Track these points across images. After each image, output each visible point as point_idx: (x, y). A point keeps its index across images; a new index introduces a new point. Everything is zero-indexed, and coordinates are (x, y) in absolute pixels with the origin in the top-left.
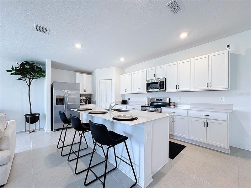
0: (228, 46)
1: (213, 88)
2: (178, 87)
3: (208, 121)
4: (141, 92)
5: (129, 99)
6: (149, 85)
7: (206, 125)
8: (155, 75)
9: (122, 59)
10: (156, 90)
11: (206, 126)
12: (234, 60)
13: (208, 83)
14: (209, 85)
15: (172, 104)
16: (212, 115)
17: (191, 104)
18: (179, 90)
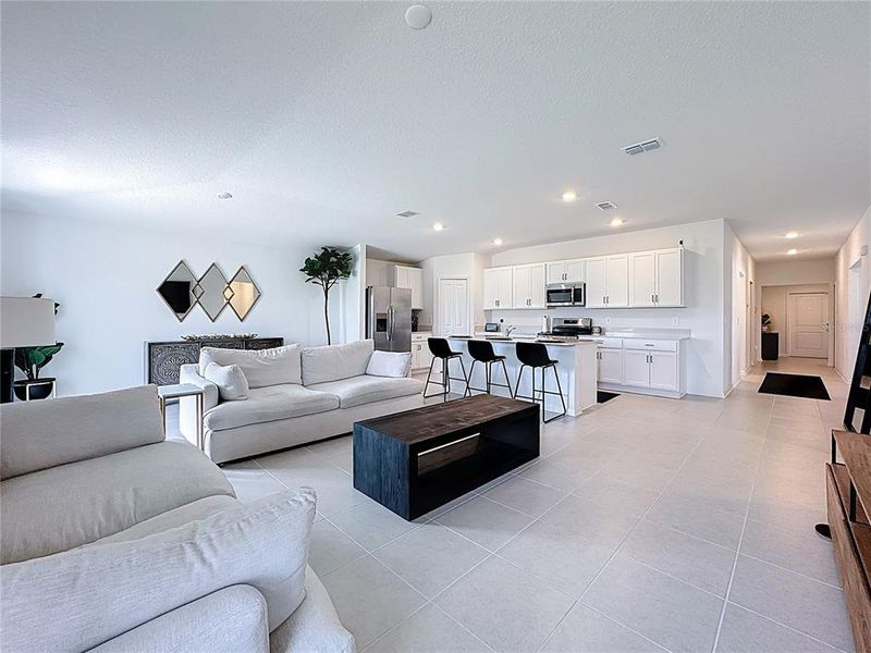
0: (681, 243)
1: (661, 303)
2: (606, 300)
3: (653, 354)
4: (533, 306)
5: (502, 321)
6: (552, 295)
7: (650, 359)
8: (565, 277)
10: (567, 304)
12: (690, 263)
13: (654, 295)
14: (655, 298)
15: (596, 330)
16: (658, 344)
17: (636, 330)
18: (609, 305)
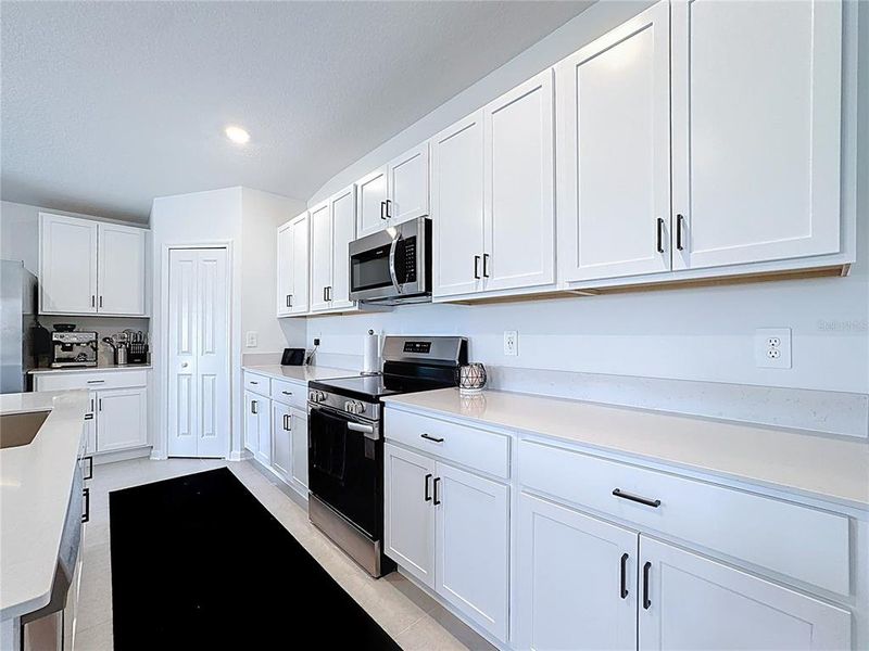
3: (651, 551)
4: (335, 305)
5: (317, 342)
8: (385, 210)
11: (631, 586)
13: (666, 219)
14: (672, 233)
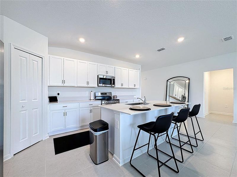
0: (139, 69)
5: (58, 94)
9: (82, 40)
15: (115, 97)
18: (123, 87)
